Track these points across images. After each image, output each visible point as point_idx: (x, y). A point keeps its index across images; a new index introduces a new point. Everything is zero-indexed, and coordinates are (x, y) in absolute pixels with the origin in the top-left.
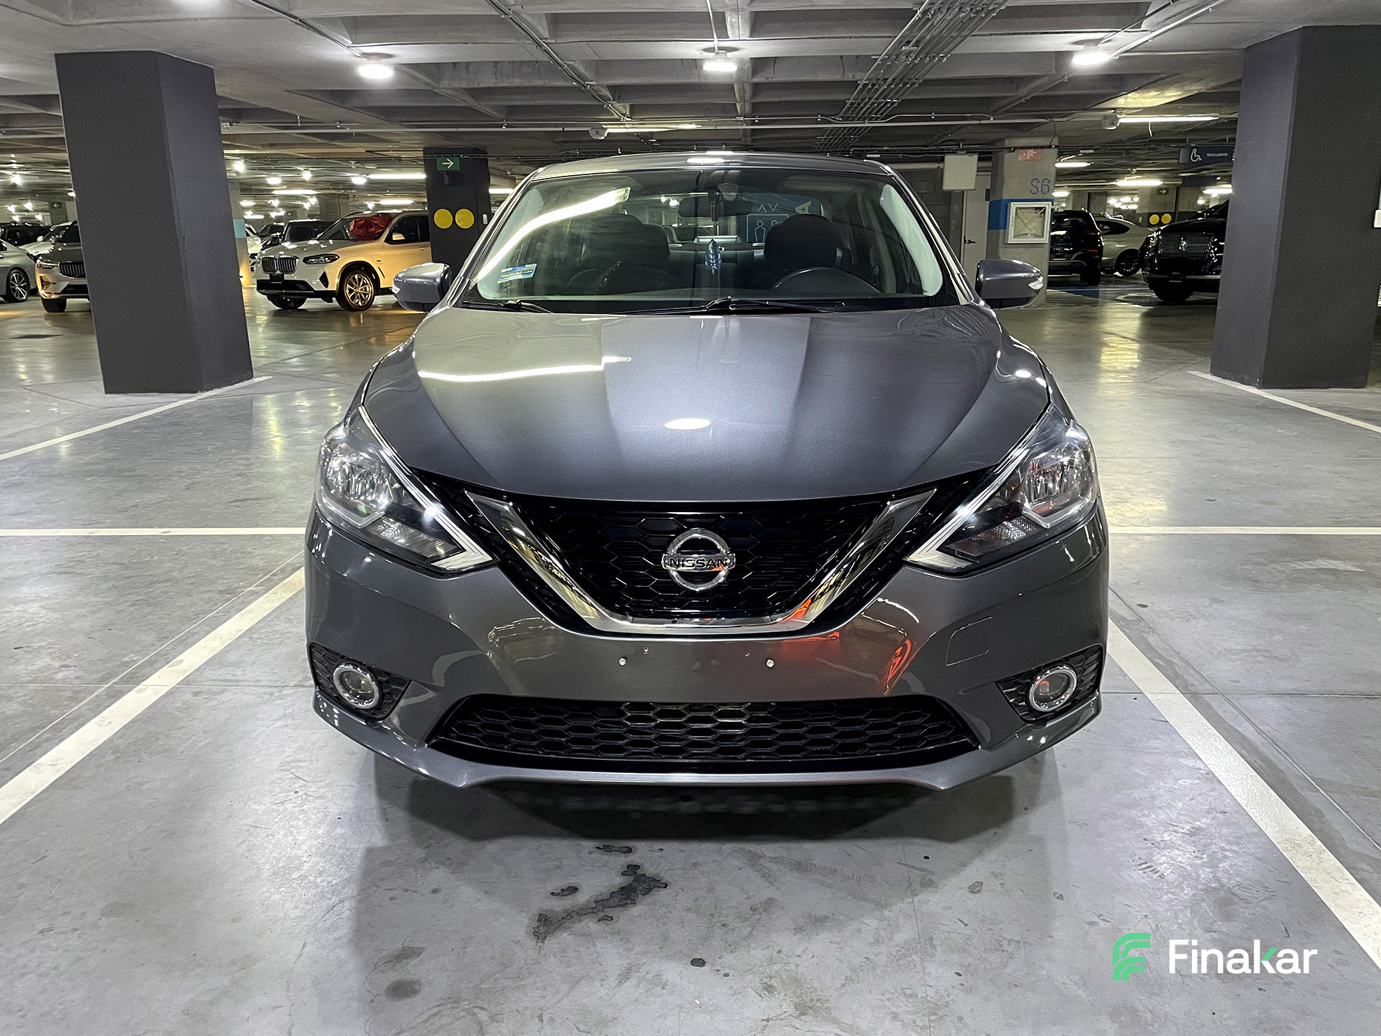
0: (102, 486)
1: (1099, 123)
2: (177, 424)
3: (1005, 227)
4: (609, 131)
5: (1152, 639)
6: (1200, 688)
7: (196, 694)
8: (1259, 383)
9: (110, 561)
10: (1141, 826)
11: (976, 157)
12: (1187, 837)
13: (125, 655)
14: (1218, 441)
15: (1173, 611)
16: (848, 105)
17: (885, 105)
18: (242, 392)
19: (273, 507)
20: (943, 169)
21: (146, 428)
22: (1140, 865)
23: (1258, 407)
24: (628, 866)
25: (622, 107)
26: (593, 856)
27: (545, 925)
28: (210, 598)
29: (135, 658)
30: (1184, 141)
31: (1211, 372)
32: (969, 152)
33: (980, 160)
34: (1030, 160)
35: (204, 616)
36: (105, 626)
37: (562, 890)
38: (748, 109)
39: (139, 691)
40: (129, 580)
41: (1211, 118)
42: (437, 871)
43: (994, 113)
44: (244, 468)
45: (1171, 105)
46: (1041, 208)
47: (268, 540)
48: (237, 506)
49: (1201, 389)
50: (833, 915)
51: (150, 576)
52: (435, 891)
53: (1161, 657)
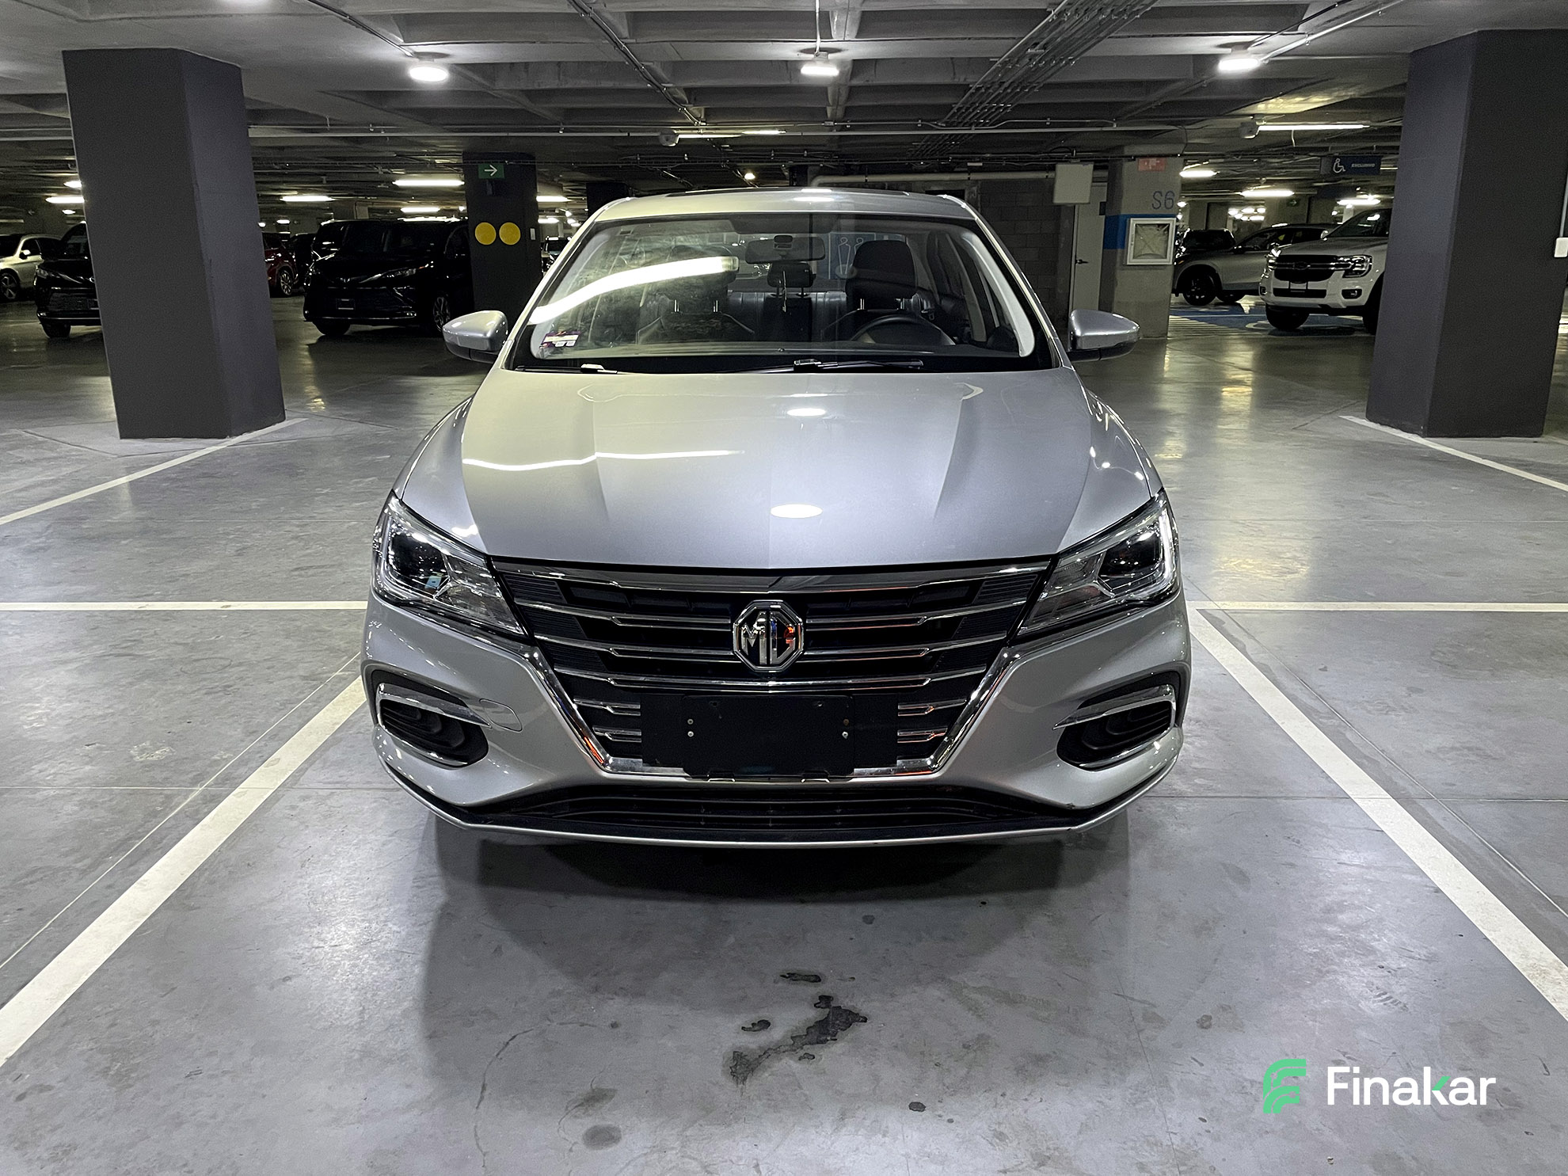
0: (142, 551)
1: (1235, 133)
2: (211, 476)
3: (1124, 246)
4: (680, 136)
5: (1349, 735)
6: (1412, 791)
7: (305, 798)
8: (1424, 432)
9: (172, 641)
10: (1372, 951)
11: (1091, 166)
12: (1426, 963)
13: (213, 753)
14: (1388, 500)
15: (1368, 702)
16: (955, 110)
17: (996, 110)
18: (276, 437)
19: (341, 577)
20: (1054, 180)
21: (174, 480)
22: (1379, 996)
23: (1423, 459)
24: (820, 998)
25: (698, 111)
26: (780, 984)
27: (742, 1066)
28: (293, 685)
29: (226, 757)
30: (1326, 149)
31: (1367, 417)
32: (1084, 161)
33: (1095, 168)
34: (1152, 170)
35: (293, 705)
36: (184, 718)
37: (753, 1024)
38: (840, 113)
39: (239, 795)
40: (197, 664)
41: (1361, 126)
42: (611, 1002)
43: (1118, 119)
44: (298, 529)
45: (1319, 111)
46: (1166, 225)
47: (345, 616)
48: (300, 576)
49: (1358, 438)
50: (1054, 1053)
51: (221, 658)
52: (614, 1025)
53: (1366, 757)
